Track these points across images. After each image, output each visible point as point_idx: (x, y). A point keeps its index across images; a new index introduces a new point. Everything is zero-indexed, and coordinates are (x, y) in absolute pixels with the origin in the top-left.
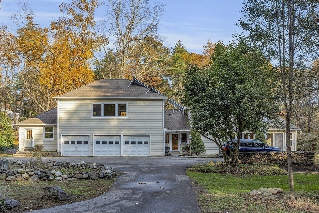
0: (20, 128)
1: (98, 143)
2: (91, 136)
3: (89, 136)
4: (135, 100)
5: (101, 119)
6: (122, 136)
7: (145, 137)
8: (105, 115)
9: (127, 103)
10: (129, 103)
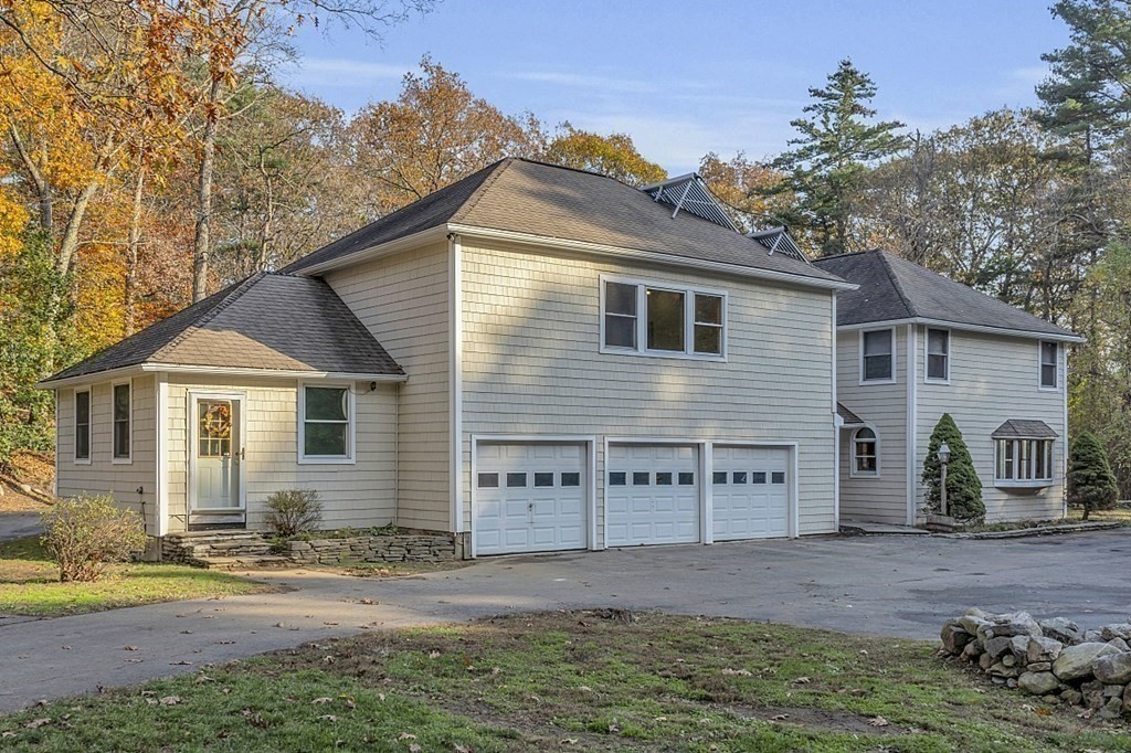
0: (164, 387)
1: (618, 479)
2: (598, 443)
3: (586, 444)
4: (770, 286)
5: (636, 361)
6: (708, 448)
7: (775, 451)
8: (651, 345)
9: (725, 292)
10: (736, 293)
